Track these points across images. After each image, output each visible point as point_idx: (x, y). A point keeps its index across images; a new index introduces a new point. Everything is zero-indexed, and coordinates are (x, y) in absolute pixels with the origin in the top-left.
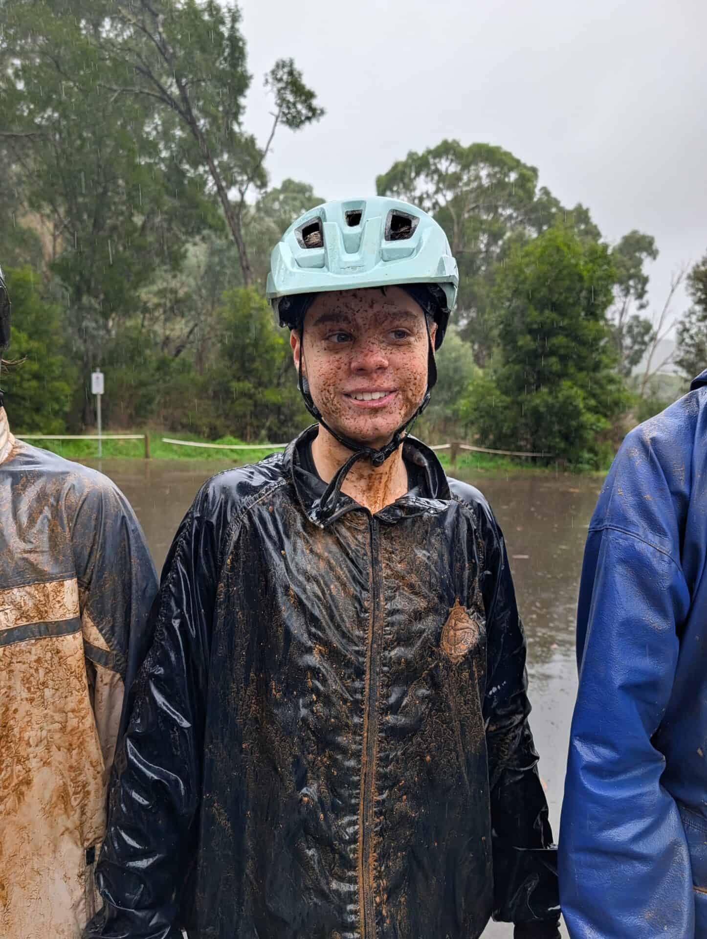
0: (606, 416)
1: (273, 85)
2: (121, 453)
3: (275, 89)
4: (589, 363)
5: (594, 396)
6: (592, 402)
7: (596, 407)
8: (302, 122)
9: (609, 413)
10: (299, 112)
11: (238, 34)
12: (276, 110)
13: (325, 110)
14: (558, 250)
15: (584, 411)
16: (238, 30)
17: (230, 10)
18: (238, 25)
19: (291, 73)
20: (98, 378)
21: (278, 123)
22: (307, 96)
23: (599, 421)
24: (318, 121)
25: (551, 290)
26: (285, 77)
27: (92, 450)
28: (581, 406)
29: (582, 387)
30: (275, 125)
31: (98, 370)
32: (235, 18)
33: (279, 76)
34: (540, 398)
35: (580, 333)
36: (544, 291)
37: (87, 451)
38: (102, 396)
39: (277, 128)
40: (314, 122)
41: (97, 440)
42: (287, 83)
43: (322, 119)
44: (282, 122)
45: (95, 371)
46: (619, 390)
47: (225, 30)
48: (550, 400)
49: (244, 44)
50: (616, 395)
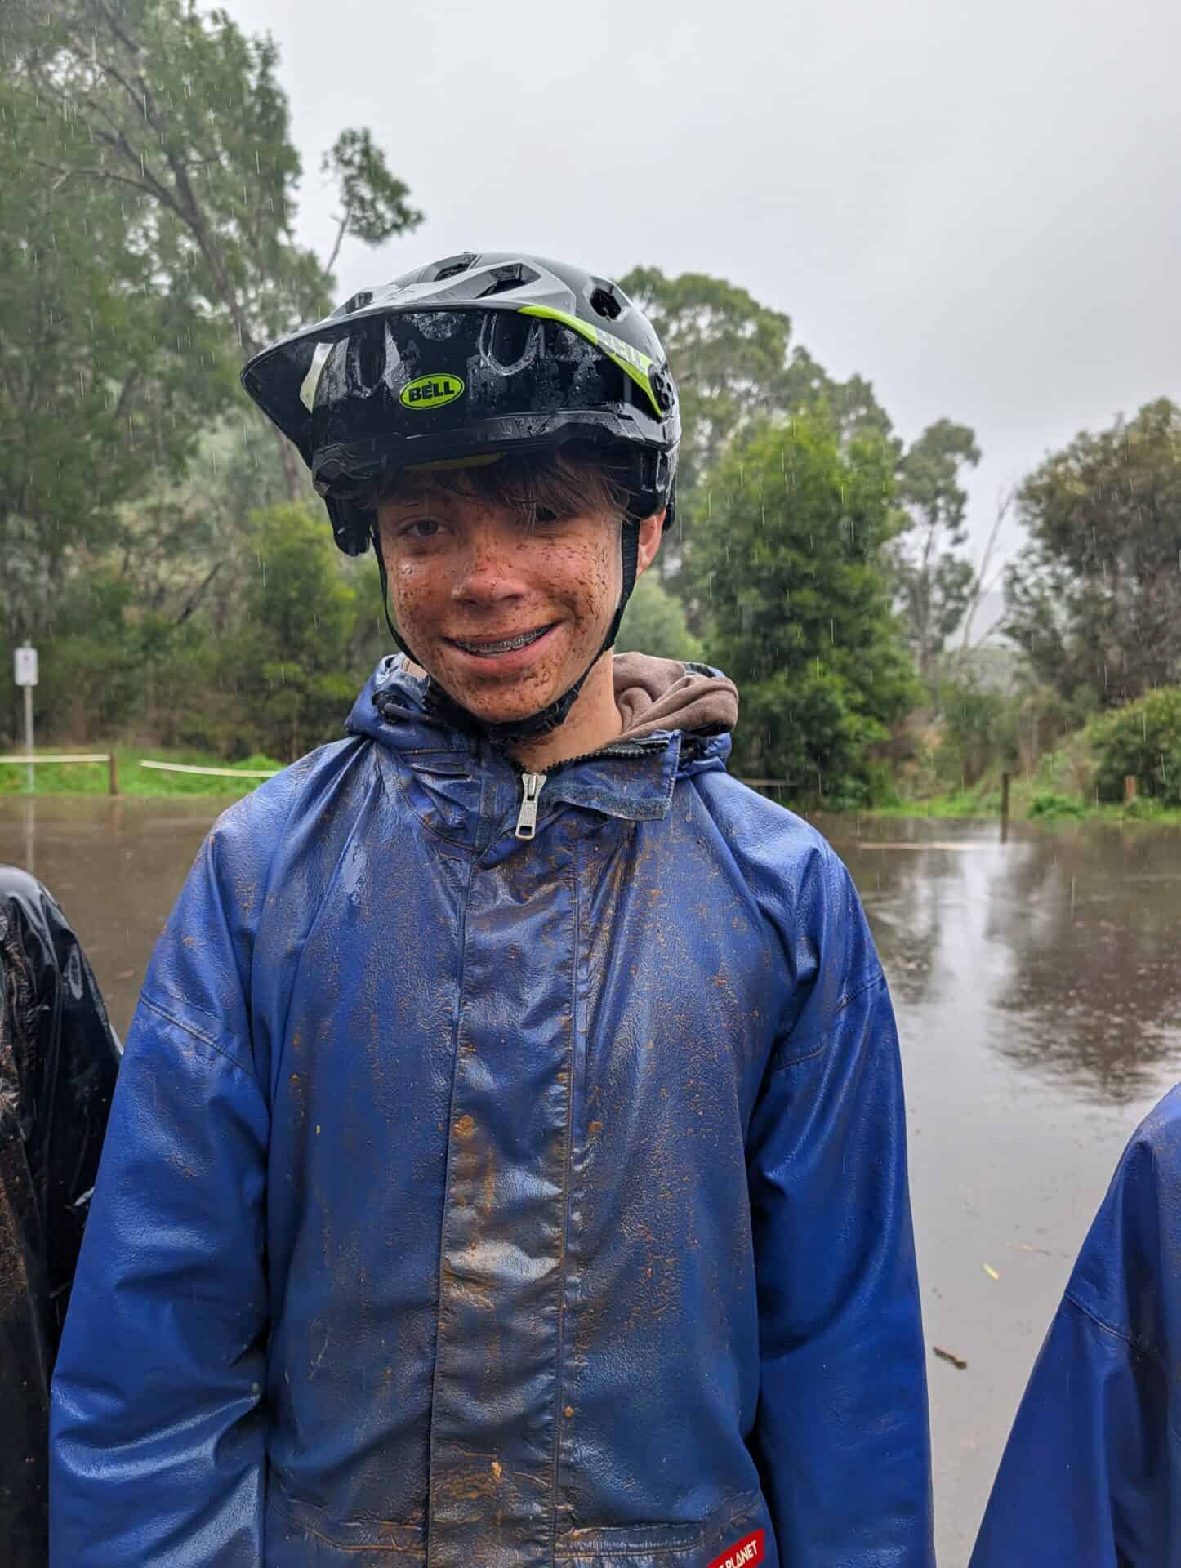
0: (881, 719)
1: (336, 170)
2: (68, 787)
3: (340, 178)
4: (854, 632)
5: (863, 687)
6: (859, 697)
7: (865, 705)
8: (386, 232)
9: (886, 715)
10: (380, 217)
11: (273, 86)
12: (342, 212)
13: (425, 215)
14: (800, 449)
15: (844, 711)
16: (272, 79)
17: (258, 46)
18: (272, 71)
19: (366, 152)
20: (26, 658)
21: (346, 235)
22: (394, 191)
23: (869, 726)
24: (413, 231)
25: (790, 516)
26: (357, 159)
27: (17, 782)
28: (840, 702)
29: (844, 670)
30: (340, 237)
31: (28, 643)
32: (268, 59)
33: (346, 157)
34: (774, 692)
35: (837, 584)
36: (779, 519)
37: (8, 783)
38: (34, 688)
39: (343, 241)
40: (406, 233)
41: (25, 765)
42: (361, 168)
43: (420, 228)
44: (352, 232)
45: (20, 645)
46: (902, 678)
47: (252, 79)
48: (790, 694)
49: (285, 101)
50: (899, 684)
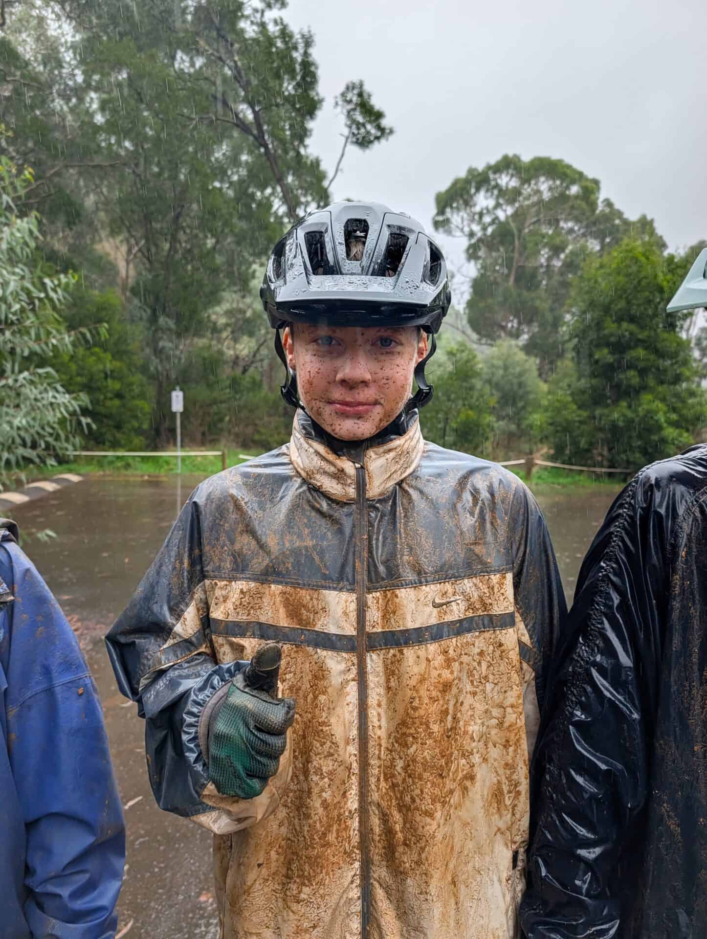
0: (687, 430)
1: (343, 107)
2: (199, 469)
3: (345, 112)
4: (670, 376)
5: (674, 410)
6: (674, 417)
7: (677, 422)
8: (371, 142)
9: (691, 428)
10: (368, 133)
11: (310, 59)
12: (346, 131)
13: (395, 129)
14: (636, 260)
15: (665, 425)
16: (310, 55)
17: (303, 36)
18: (311, 50)
19: (360, 95)
20: (177, 396)
21: (348, 144)
22: (375, 116)
23: (680, 435)
24: (387, 140)
25: (629, 302)
26: (355, 99)
27: (171, 466)
28: (663, 420)
29: (663, 400)
30: (345, 145)
31: (178, 388)
32: (308, 42)
33: (348, 99)
34: (619, 413)
35: (659, 346)
36: (622, 304)
37: (166, 467)
38: (181, 414)
39: (347, 149)
40: (383, 141)
41: (176, 457)
42: (356, 104)
43: (391, 138)
44: (353, 142)
45: (175, 390)
46: (700, 404)
47: (297, 56)
48: (629, 414)
49: (317, 68)
50: (698, 408)
